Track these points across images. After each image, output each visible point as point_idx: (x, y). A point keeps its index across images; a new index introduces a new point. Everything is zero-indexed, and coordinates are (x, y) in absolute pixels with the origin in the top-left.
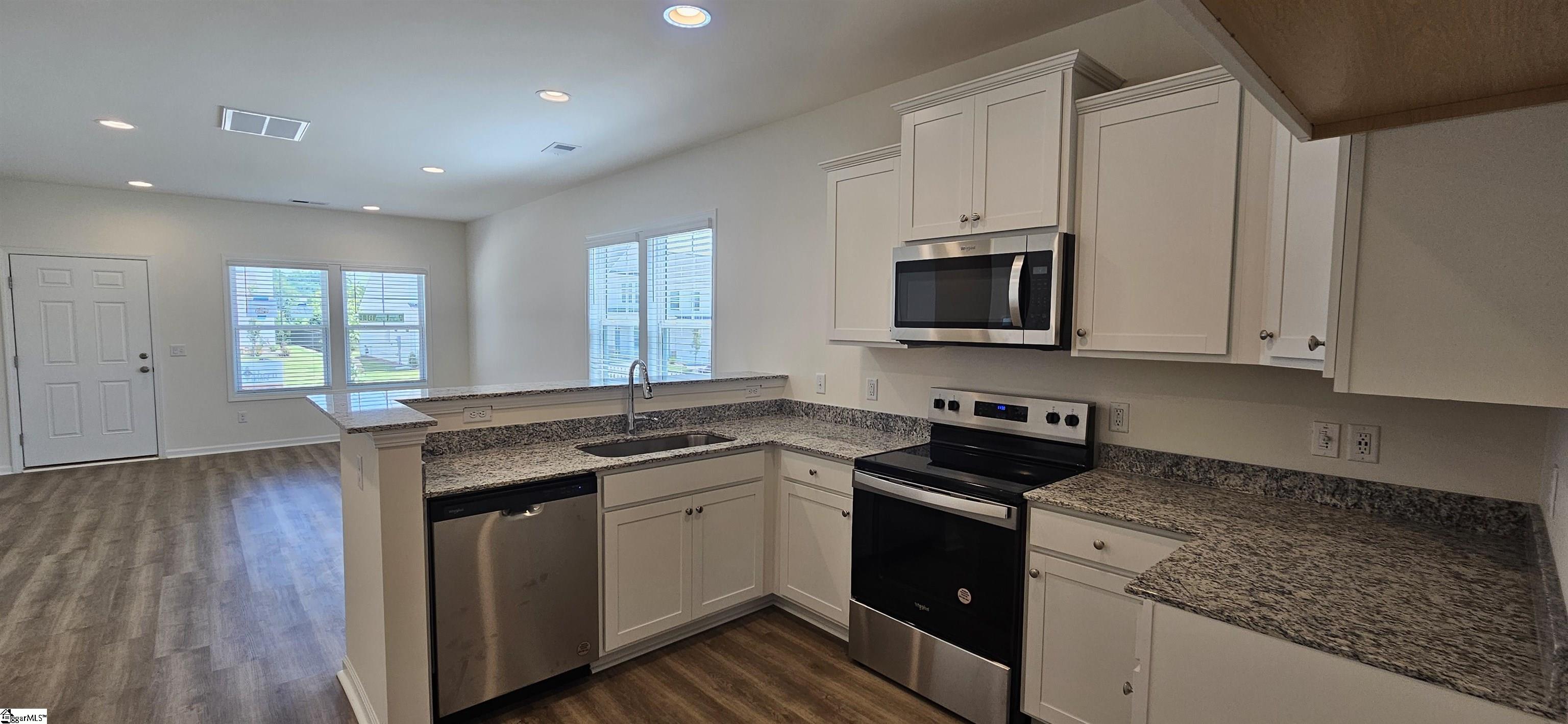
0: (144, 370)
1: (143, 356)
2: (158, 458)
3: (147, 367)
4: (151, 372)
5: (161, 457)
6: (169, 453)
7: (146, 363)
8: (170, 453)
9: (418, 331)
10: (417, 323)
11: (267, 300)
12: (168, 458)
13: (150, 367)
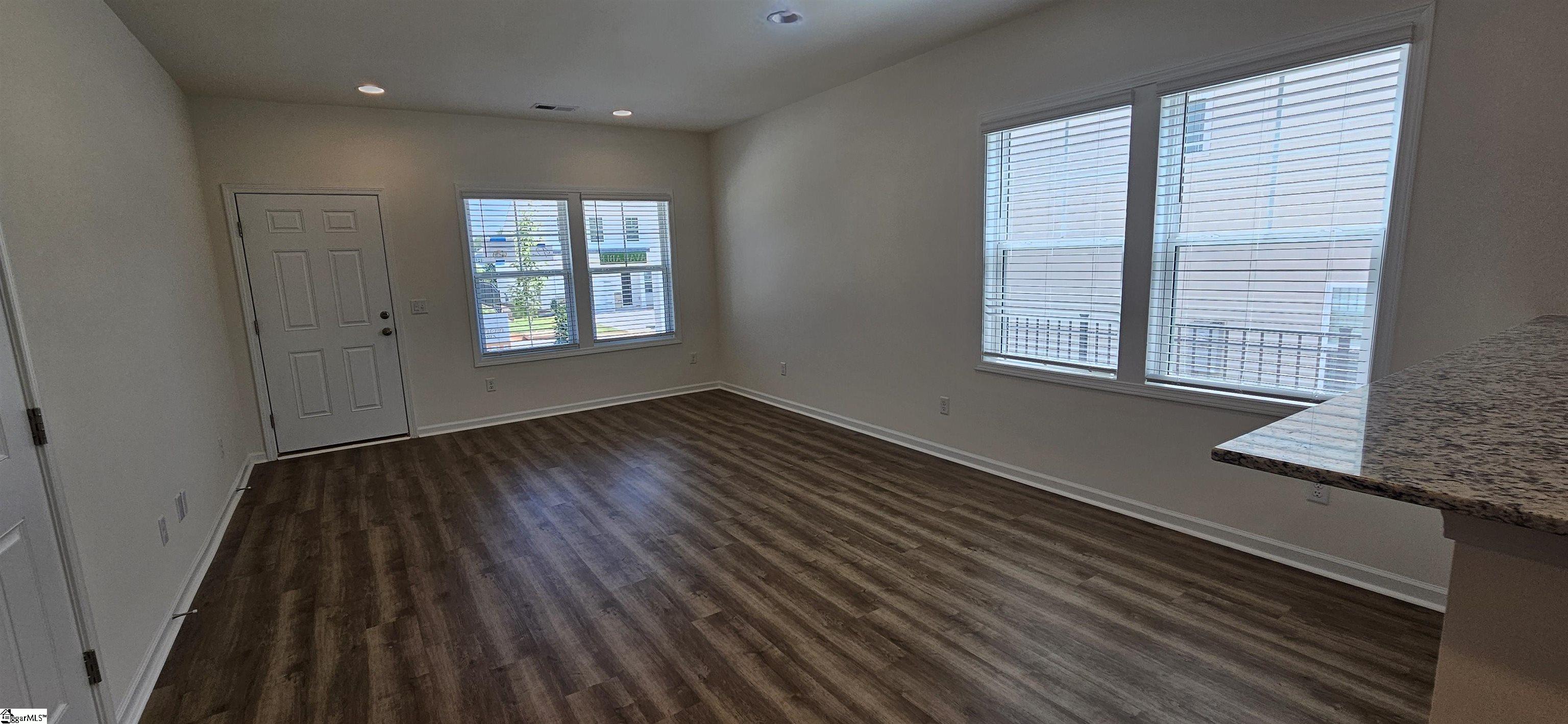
0: (386, 333)
1: (384, 316)
2: (408, 438)
3: (388, 329)
4: (393, 335)
5: (412, 436)
6: (420, 431)
7: (388, 324)
8: (423, 431)
9: (661, 272)
10: (660, 263)
11: (504, 240)
12: (420, 436)
13: (392, 329)
